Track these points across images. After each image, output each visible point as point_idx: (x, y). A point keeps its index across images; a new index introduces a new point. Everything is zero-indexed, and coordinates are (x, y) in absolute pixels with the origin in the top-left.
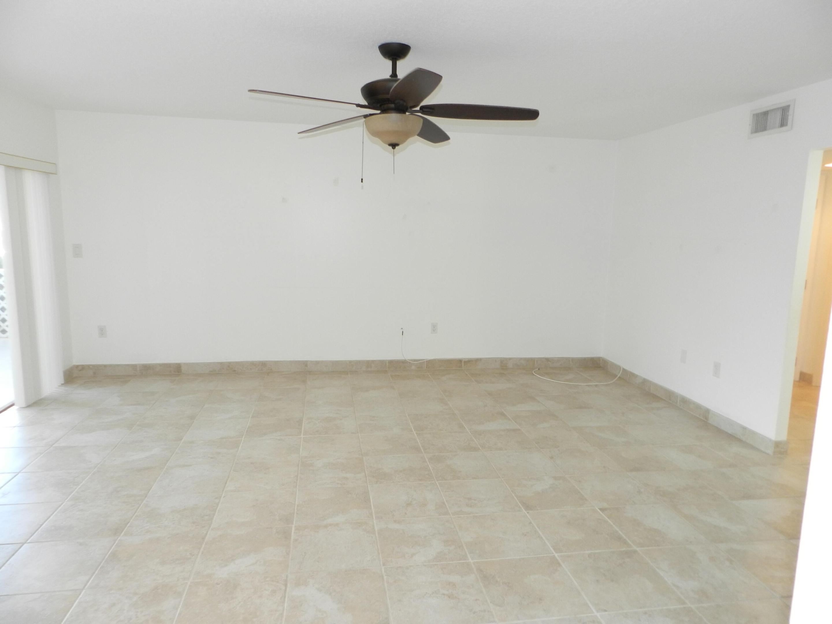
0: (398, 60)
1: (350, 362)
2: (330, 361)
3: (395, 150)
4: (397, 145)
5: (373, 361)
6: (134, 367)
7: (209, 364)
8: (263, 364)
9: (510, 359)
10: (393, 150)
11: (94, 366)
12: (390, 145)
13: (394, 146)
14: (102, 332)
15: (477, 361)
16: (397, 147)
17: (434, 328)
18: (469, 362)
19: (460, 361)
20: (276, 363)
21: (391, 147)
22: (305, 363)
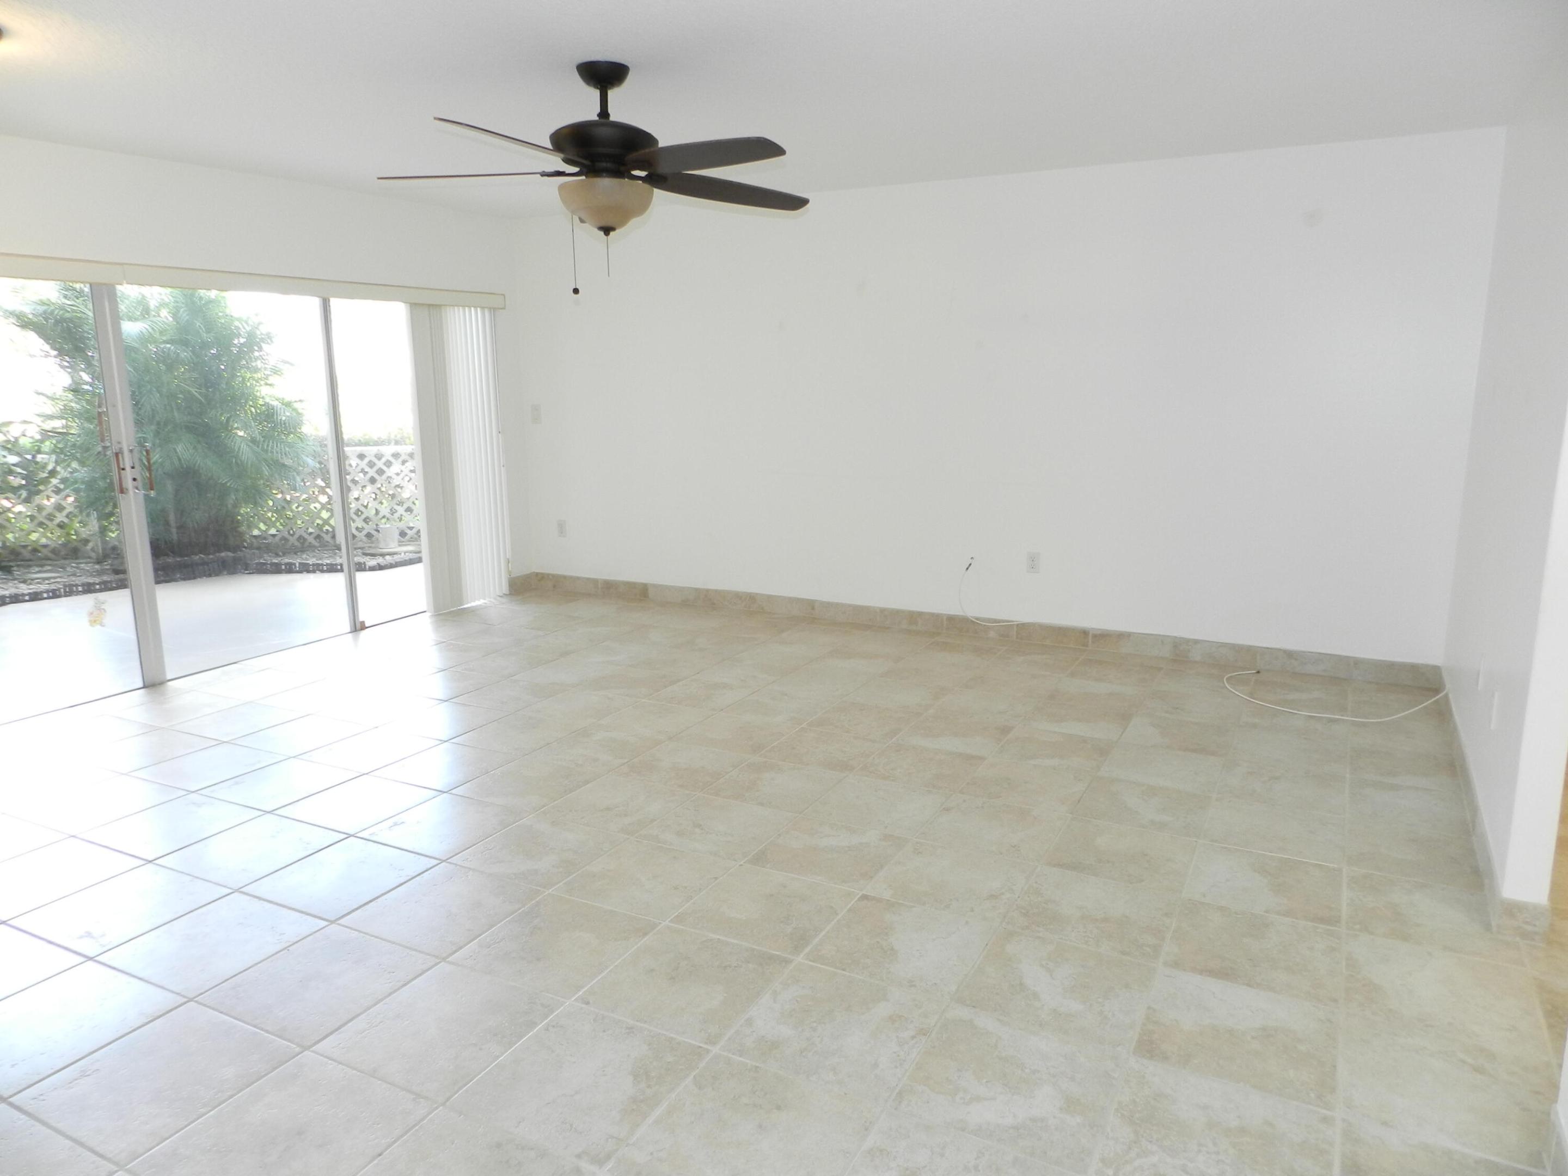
0: (610, 89)
1: (883, 610)
2: (850, 606)
3: (609, 237)
4: (613, 229)
5: (920, 614)
6: (595, 582)
7: (681, 589)
8: (752, 598)
9: (1196, 642)
10: (606, 237)
11: (554, 576)
12: (601, 228)
13: (607, 230)
14: (561, 528)
15: (1122, 636)
16: (612, 233)
17: (1033, 562)
18: (1103, 637)
19: (1085, 633)
20: (770, 598)
21: (602, 233)
22: (811, 604)
